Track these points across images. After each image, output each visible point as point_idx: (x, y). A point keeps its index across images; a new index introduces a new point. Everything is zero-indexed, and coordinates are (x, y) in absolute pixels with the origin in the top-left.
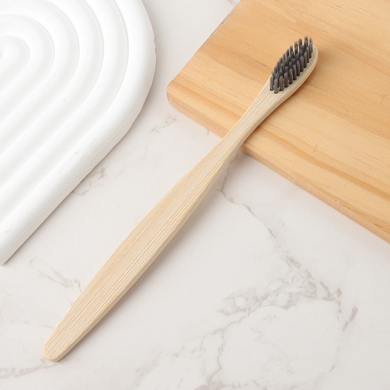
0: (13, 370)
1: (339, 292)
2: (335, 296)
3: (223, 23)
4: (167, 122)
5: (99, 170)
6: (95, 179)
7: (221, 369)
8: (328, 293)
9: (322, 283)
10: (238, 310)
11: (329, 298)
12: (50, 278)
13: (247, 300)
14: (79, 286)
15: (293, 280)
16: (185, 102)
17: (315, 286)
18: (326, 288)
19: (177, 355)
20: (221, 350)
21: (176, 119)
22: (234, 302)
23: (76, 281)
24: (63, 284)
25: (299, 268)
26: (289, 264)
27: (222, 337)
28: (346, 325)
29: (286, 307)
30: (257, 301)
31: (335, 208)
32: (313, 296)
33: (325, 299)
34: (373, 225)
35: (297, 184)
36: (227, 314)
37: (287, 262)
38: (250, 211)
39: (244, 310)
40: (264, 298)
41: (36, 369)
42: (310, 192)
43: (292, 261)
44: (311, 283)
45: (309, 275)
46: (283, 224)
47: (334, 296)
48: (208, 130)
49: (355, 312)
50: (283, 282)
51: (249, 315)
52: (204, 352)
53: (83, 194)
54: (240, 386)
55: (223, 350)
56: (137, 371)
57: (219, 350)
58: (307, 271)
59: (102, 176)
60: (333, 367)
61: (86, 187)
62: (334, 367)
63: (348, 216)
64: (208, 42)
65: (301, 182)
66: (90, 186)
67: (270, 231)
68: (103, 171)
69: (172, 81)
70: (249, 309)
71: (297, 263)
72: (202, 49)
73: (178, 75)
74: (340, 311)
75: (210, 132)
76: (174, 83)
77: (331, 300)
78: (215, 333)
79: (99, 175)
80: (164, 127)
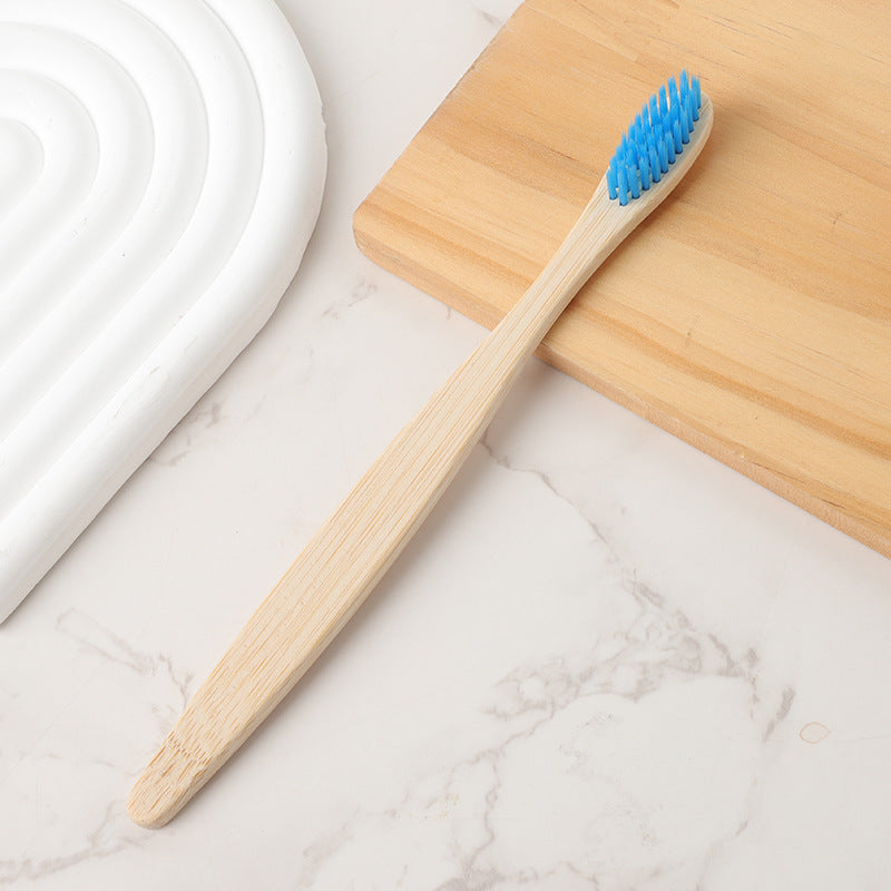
0: (27, 863)
1: (752, 656)
2: (744, 665)
3: (473, 67)
4: (356, 295)
5: (207, 406)
6: (200, 430)
7: (493, 838)
8: (729, 659)
9: (714, 639)
10: (527, 706)
11: (730, 670)
12: (104, 654)
13: (547, 684)
14: (170, 668)
15: (648, 634)
16: (393, 247)
17: (698, 646)
18: (723, 648)
19: (393, 814)
20: (492, 798)
21: (375, 288)
22: (518, 689)
23: (161, 658)
24: (133, 667)
25: (660, 606)
26: (637, 599)
27: (494, 768)
28: (771, 728)
29: (635, 696)
30: (570, 683)
31: (738, 471)
32: (694, 668)
33: (720, 673)
34: (822, 503)
35: (651, 419)
36: (505, 716)
37: (634, 594)
38: (549, 484)
39: (541, 706)
40: (585, 677)
41: (77, 859)
42: (681, 436)
43: (645, 593)
44: (688, 640)
45: (685, 622)
46: (623, 511)
47: (740, 665)
48: (450, 308)
49: (788, 699)
50: (627, 638)
51: (552, 717)
52: (455, 804)
53: (173, 462)
54: (536, 876)
55: (496, 798)
56: (305, 853)
57: (487, 798)
58: (679, 612)
59: (215, 420)
60: (744, 826)
61: (179, 446)
62: (746, 824)
63: (767, 486)
64: (442, 111)
65: (659, 416)
66: (189, 443)
67: (594, 526)
68: (216, 409)
69: (365, 203)
70: (553, 704)
71: (656, 595)
72: (429, 128)
73: (378, 188)
74: (755, 699)
75: (453, 312)
76: (368, 206)
77: (736, 675)
78: (478, 760)
79: (209, 419)
80: (350, 305)
